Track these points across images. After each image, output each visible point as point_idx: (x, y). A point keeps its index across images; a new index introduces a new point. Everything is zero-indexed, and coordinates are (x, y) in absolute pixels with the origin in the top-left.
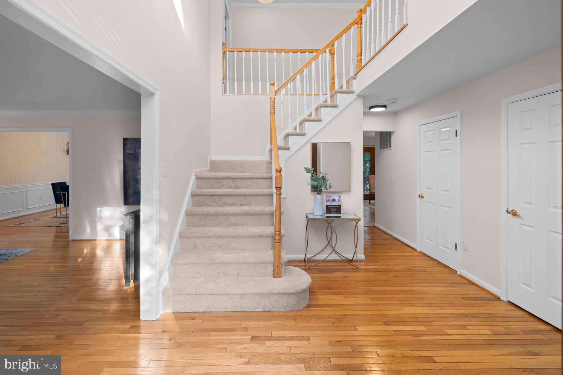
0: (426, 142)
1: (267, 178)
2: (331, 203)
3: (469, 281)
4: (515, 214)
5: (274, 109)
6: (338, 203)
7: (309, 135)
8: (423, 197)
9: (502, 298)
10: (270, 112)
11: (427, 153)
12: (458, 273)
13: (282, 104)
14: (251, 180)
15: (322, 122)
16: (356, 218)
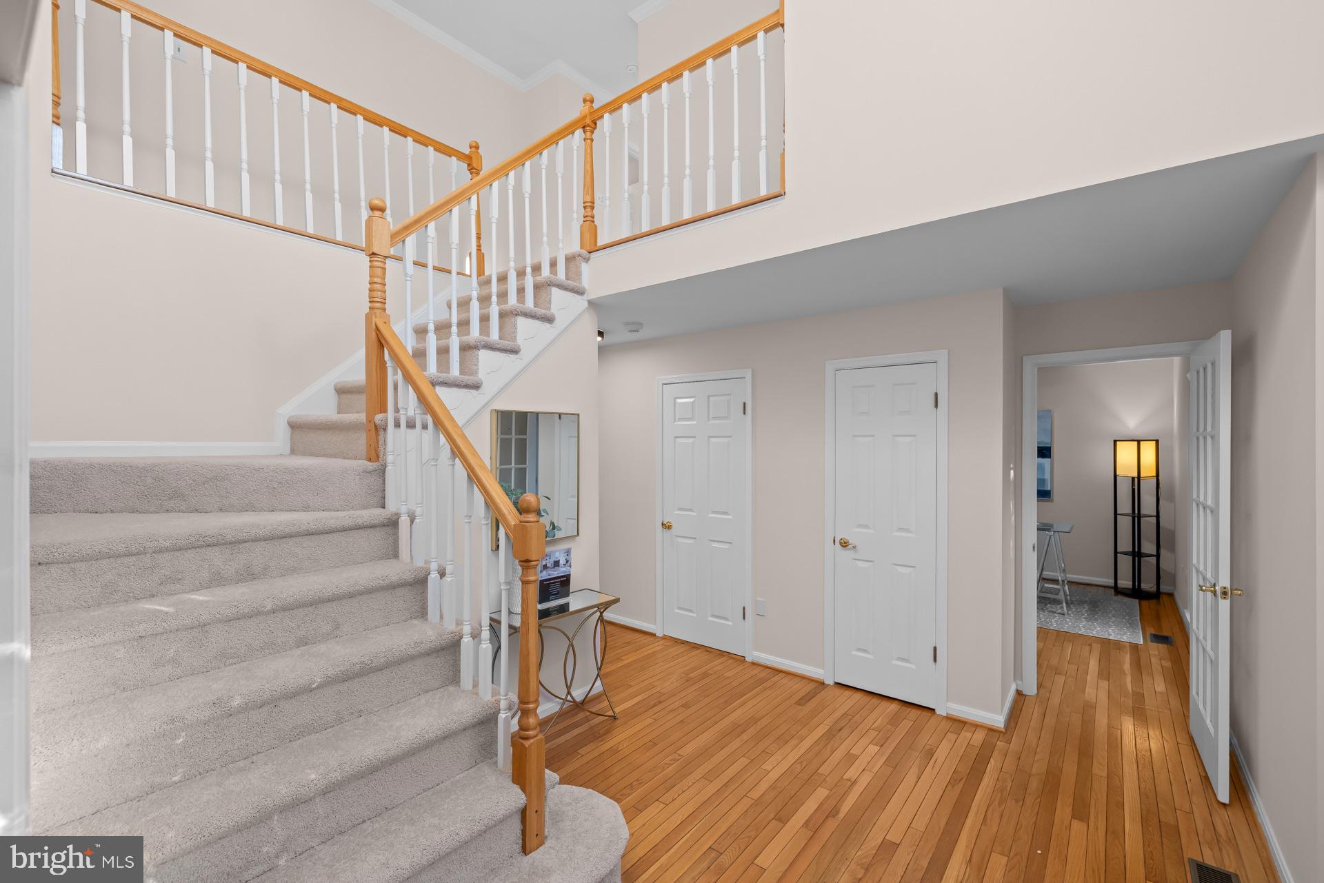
0: (677, 419)
1: (373, 527)
2: (550, 572)
3: (770, 668)
4: (844, 544)
5: (385, 292)
6: (565, 569)
7: (489, 389)
8: (669, 527)
9: (826, 682)
10: (368, 299)
11: (678, 439)
12: (748, 659)
13: (408, 283)
14: (313, 537)
15: (518, 355)
16: (610, 599)
